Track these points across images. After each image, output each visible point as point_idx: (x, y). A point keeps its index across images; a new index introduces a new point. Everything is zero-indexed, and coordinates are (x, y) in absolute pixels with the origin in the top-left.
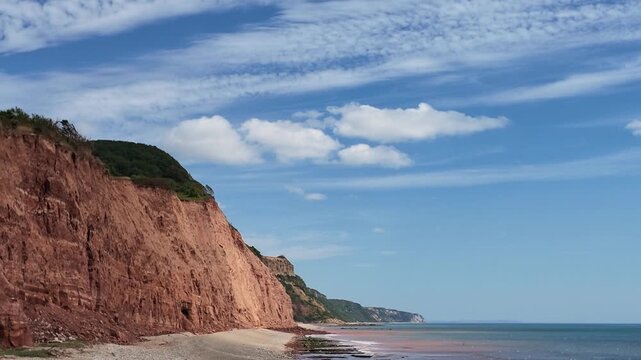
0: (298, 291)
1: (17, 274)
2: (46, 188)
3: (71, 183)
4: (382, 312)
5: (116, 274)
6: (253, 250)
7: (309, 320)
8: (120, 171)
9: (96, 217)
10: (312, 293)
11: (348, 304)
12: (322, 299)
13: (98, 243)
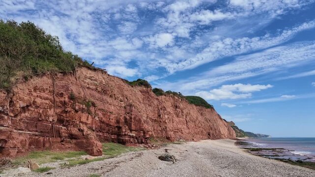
0: (237, 130)
1: (172, 126)
2: (176, 107)
3: (181, 106)
4: (259, 135)
5: (193, 126)
6: (224, 120)
7: (240, 137)
8: (191, 103)
9: (187, 113)
10: (241, 131)
11: (250, 133)
12: (243, 132)
13: (188, 119)
